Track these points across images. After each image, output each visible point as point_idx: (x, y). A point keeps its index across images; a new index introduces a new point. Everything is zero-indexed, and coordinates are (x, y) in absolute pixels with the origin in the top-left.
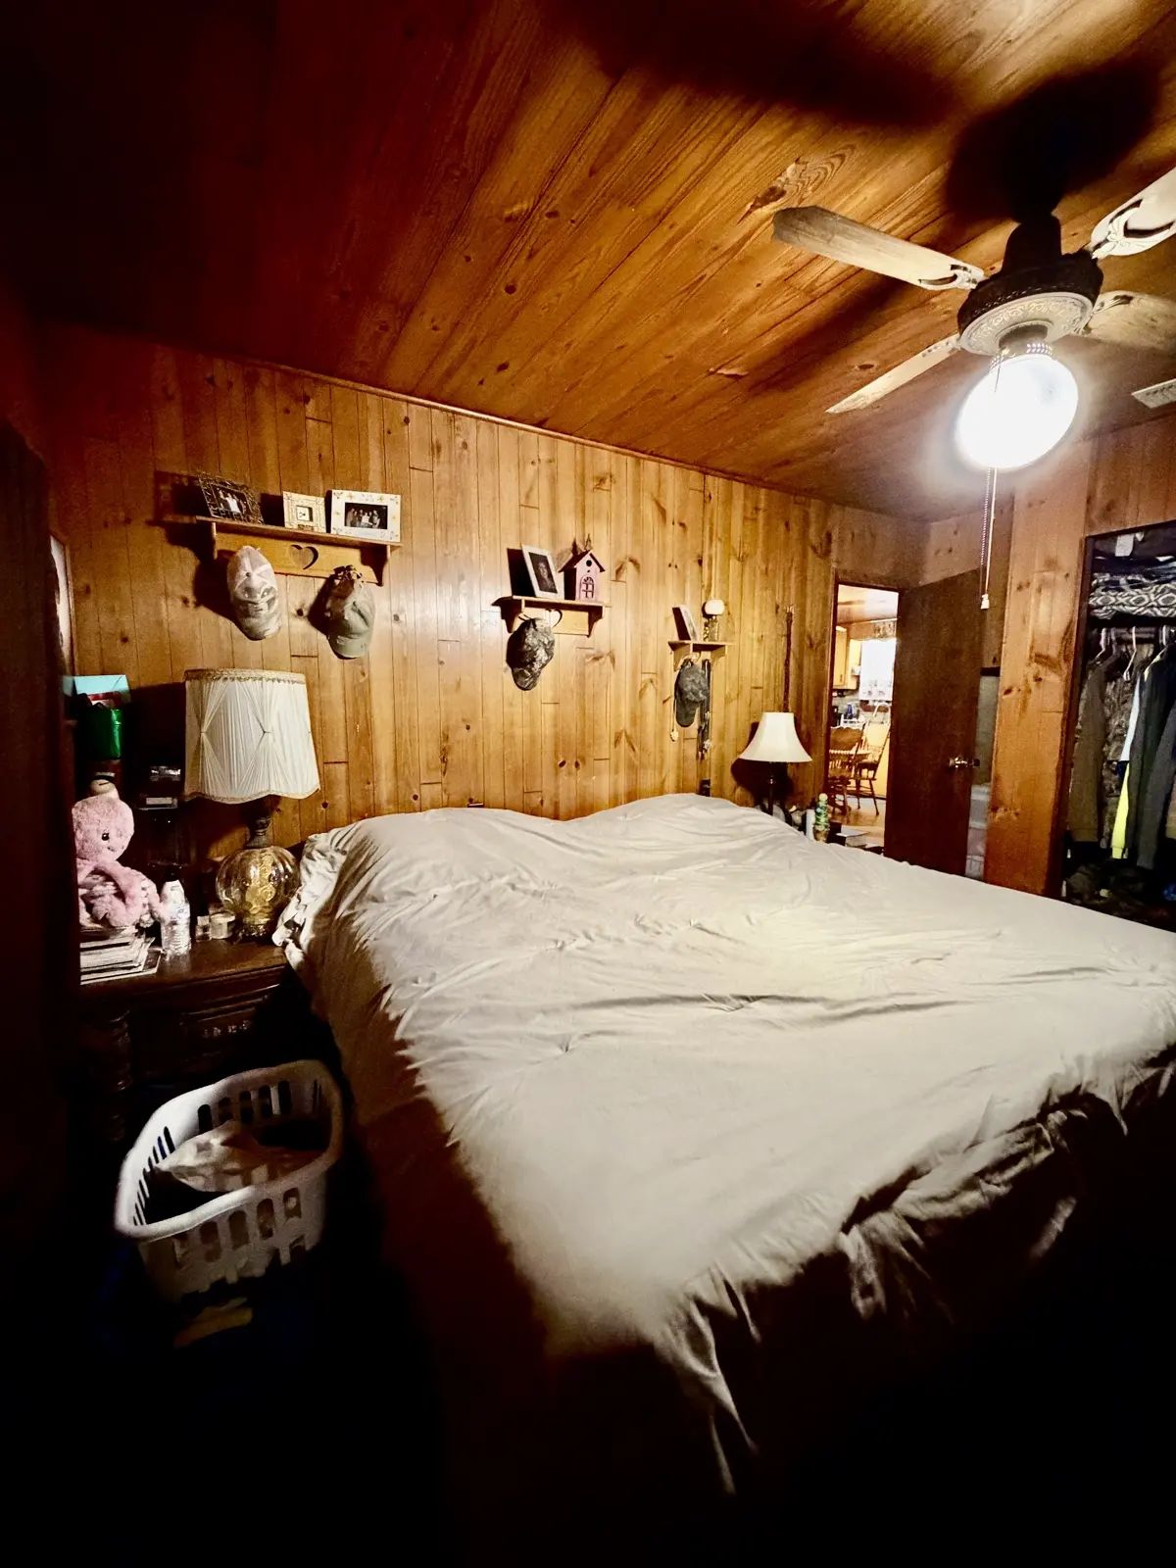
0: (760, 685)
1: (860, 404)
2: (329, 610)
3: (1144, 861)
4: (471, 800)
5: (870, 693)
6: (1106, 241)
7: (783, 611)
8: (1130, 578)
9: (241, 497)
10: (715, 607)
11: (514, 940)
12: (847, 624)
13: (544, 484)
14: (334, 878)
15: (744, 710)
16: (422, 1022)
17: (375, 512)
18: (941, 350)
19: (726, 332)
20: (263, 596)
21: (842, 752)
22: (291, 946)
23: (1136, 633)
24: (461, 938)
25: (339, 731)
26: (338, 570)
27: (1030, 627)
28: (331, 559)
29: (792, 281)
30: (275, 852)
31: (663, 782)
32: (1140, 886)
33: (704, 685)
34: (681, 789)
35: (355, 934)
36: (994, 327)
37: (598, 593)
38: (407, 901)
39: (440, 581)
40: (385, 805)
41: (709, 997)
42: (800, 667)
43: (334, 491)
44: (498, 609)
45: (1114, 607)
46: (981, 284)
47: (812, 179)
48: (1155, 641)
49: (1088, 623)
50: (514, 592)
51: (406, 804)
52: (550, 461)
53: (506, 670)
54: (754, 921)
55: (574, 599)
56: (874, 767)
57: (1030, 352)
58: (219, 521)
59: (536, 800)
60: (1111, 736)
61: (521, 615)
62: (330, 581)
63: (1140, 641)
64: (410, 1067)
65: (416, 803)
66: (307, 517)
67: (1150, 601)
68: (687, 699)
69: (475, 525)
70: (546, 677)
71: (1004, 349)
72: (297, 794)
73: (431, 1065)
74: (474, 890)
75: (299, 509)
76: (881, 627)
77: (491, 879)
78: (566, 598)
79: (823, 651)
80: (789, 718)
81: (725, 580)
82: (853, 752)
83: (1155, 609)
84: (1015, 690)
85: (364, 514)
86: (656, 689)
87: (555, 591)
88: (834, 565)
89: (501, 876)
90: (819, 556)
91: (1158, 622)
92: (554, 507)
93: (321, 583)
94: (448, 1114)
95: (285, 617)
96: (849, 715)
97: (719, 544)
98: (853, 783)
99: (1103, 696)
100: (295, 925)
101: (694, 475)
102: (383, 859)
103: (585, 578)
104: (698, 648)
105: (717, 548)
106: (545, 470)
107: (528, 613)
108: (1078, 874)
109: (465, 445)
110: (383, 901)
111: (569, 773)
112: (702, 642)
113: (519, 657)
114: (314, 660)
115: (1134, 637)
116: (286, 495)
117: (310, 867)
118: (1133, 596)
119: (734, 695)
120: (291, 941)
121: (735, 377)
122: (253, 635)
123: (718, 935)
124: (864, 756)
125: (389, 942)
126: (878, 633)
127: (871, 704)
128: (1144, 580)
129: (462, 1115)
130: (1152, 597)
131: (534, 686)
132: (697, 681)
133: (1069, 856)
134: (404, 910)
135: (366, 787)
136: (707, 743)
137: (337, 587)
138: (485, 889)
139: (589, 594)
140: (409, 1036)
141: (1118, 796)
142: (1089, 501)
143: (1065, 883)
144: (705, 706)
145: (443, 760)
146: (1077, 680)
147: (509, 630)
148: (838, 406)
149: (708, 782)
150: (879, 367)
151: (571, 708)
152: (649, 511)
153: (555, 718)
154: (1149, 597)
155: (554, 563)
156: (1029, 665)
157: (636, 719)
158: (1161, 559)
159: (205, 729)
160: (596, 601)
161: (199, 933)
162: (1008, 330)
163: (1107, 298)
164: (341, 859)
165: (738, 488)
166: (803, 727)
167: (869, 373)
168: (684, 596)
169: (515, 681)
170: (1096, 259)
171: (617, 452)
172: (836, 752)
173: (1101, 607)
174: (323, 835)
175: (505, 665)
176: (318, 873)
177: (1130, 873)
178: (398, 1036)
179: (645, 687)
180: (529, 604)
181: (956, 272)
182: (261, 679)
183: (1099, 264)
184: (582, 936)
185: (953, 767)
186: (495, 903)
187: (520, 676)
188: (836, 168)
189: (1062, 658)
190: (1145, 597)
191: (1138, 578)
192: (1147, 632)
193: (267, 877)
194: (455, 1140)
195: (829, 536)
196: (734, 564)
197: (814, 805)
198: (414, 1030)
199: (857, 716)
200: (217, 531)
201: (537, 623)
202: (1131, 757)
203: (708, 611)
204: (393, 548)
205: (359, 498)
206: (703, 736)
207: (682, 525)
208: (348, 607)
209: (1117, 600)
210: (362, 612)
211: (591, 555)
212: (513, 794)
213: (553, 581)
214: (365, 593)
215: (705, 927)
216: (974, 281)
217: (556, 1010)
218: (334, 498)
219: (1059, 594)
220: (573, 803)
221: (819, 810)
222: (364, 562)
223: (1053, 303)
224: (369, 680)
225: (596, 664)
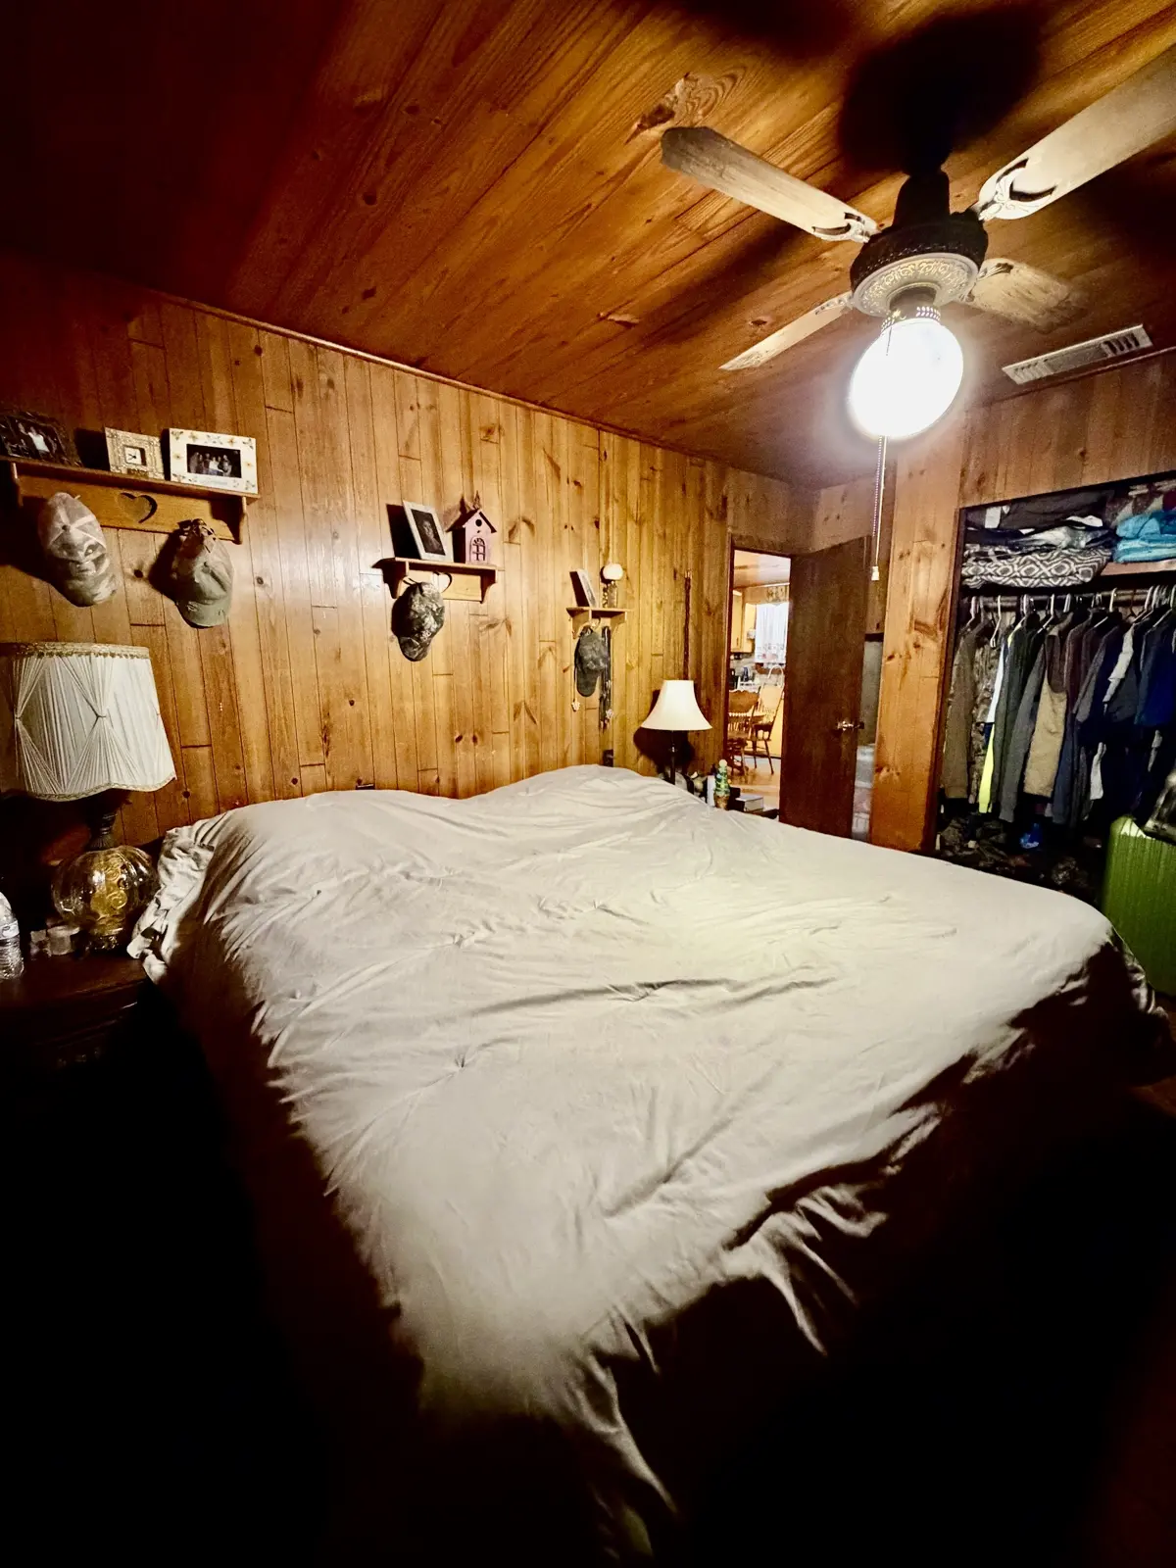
0: (660, 651)
1: (753, 362)
2: (176, 571)
3: (1006, 815)
4: (359, 782)
5: (764, 655)
6: (993, 202)
7: (681, 575)
8: (997, 549)
9: (49, 435)
10: (613, 572)
11: (407, 938)
12: (742, 588)
13: (424, 435)
14: (200, 877)
15: (644, 677)
16: (299, 1045)
17: (225, 457)
18: (835, 307)
19: (615, 272)
20: (87, 554)
21: (740, 715)
22: (151, 958)
23: (1001, 601)
24: (348, 940)
25: (198, 712)
26: (183, 524)
27: (910, 596)
28: (172, 513)
29: (683, 220)
30: (124, 853)
31: (565, 754)
32: (1002, 837)
33: (605, 653)
34: (583, 760)
35: (225, 941)
36: (886, 286)
37: (489, 556)
38: (285, 900)
39: (310, 537)
40: (259, 792)
41: (613, 987)
42: (699, 634)
43: (171, 430)
44: (379, 572)
45: (983, 577)
46: (874, 238)
47: (702, 102)
48: (1016, 609)
49: (962, 591)
50: (397, 554)
51: (284, 789)
52: (431, 407)
53: (392, 640)
54: (658, 899)
55: (463, 561)
56: (768, 728)
57: (920, 316)
58: (22, 461)
59: (432, 777)
60: (979, 699)
61: (406, 579)
62: (173, 537)
63: (1004, 609)
64: (284, 1100)
65: (296, 788)
66: (138, 460)
67: (1014, 572)
68: (588, 668)
69: (347, 476)
70: (437, 646)
71: (895, 310)
72: (148, 787)
73: (309, 1097)
74: (363, 882)
75: (127, 450)
76: (774, 591)
77: (382, 868)
78: (456, 560)
79: (721, 617)
80: (689, 685)
81: (623, 545)
82: (749, 714)
83: (1018, 580)
84: (897, 655)
85: (211, 459)
86: (556, 659)
87: (443, 553)
88: (730, 530)
89: (394, 864)
90: (716, 520)
91: (1019, 592)
92: (437, 458)
93: (162, 539)
94: (327, 1156)
95: (119, 578)
96: (746, 678)
97: (615, 504)
98: (750, 744)
99: (973, 661)
100: (156, 933)
101: (588, 432)
102: (256, 854)
103: (475, 538)
104: (597, 615)
105: (614, 511)
106: (426, 419)
107: (414, 576)
108: (949, 828)
109: (331, 384)
110: (257, 902)
111: (466, 749)
112: (601, 609)
113: (406, 625)
114: (160, 630)
115: (999, 604)
116: (108, 432)
117: (170, 867)
118: (999, 567)
119: (634, 663)
120: (150, 952)
121: (627, 325)
122: (80, 600)
123: (623, 916)
124: (760, 718)
125: (264, 949)
126: (771, 596)
127: (765, 666)
128: (1009, 552)
129: (343, 1155)
130: (1016, 569)
131: (424, 656)
132: (597, 649)
133: (942, 811)
134: (281, 913)
135: (236, 772)
136: (609, 713)
137: (183, 545)
138: (376, 880)
139: (481, 557)
140: (285, 1062)
141: (985, 755)
142: (963, 475)
143: (938, 836)
144: (606, 675)
145: (325, 739)
146: (951, 646)
147: (394, 595)
148: (732, 362)
149: (611, 752)
150: (772, 325)
151: (467, 680)
152: (542, 467)
153: (450, 688)
154: (1013, 567)
155: (441, 523)
156: (909, 632)
157: (536, 689)
158: (1024, 531)
159: (19, 714)
160: (488, 564)
161: (35, 951)
162: (898, 291)
163: (990, 264)
164: (207, 856)
165: (634, 447)
166: (703, 694)
167: (762, 330)
168: (581, 562)
169: (403, 652)
170: (982, 221)
171: (504, 401)
172: (734, 715)
173: (971, 577)
174: (185, 829)
175: (391, 633)
176: (181, 873)
177: (992, 826)
178: (271, 1062)
179: (544, 655)
180: (414, 567)
181: (852, 222)
182: (88, 654)
183: (984, 225)
184: (481, 927)
185: (841, 730)
186: (386, 894)
187: (408, 646)
188: (727, 91)
189: (938, 626)
190: (1010, 568)
191: (1004, 550)
192: (1011, 601)
193: (116, 882)
194: (334, 1188)
195: (725, 500)
196: (631, 527)
197: (714, 771)
198: (291, 1055)
199: (753, 679)
200: (19, 474)
201: (424, 588)
202: (996, 718)
203: (607, 575)
204: (250, 500)
205: (204, 439)
206: (604, 704)
207: (576, 483)
208: (198, 566)
209: (986, 571)
210: (217, 574)
211: (481, 514)
212: (406, 774)
213: (440, 542)
214: (218, 553)
215: (610, 909)
216: (867, 234)
217: (451, 1020)
218: (172, 438)
219: (935, 563)
220: (472, 779)
221: (719, 776)
222: (216, 514)
223: (942, 265)
224: (231, 653)
225: (491, 631)
